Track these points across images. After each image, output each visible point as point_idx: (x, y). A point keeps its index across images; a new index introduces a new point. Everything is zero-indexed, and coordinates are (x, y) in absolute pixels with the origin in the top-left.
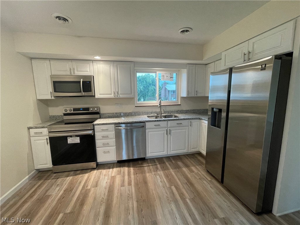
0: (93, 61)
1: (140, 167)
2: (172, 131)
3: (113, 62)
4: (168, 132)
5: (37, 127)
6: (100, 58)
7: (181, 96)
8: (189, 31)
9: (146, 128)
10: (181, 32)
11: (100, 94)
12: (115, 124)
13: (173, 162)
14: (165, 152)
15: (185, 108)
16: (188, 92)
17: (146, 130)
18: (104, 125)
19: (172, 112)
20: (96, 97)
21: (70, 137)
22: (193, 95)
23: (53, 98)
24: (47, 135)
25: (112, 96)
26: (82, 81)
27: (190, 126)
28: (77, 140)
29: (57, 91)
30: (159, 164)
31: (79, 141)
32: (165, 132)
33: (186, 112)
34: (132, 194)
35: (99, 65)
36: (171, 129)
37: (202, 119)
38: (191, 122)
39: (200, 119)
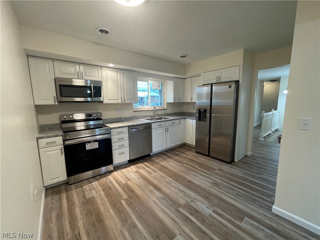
0: (102, 67)
1: (151, 161)
2: (169, 129)
3: (120, 70)
4: (167, 130)
5: (49, 136)
6: (113, 65)
7: (167, 102)
8: (186, 57)
9: (152, 128)
10: (181, 57)
11: (108, 100)
12: (129, 126)
13: (172, 153)
14: (164, 147)
15: (169, 111)
16: (174, 99)
17: (152, 130)
18: (120, 128)
19: (161, 115)
20: (105, 102)
21: (88, 143)
22: (177, 101)
23: (57, 103)
24: (61, 144)
25: (119, 101)
26: (93, 86)
27: (179, 124)
28: (96, 145)
29: (63, 96)
30: (164, 156)
31: (98, 146)
32: (165, 130)
33: (171, 115)
34: (163, 175)
35: (107, 72)
36: (169, 127)
37: (187, 119)
38: (180, 121)
39: (185, 119)
